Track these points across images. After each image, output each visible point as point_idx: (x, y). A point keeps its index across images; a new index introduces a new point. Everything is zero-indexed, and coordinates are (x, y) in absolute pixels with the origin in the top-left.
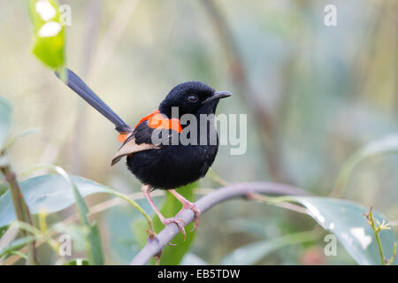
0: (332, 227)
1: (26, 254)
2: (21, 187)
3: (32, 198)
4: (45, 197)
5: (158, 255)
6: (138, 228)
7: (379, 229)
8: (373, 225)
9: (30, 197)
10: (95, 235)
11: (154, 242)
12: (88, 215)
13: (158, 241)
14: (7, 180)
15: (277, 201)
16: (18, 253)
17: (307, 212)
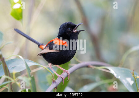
0: (119, 77)
1: (8, 87)
2: (6, 63)
3: (10, 67)
4: (15, 67)
5: (56, 88)
6: (49, 78)
7: (136, 78)
8: (134, 77)
9: (9, 66)
10: (33, 80)
11: (55, 83)
12: (30, 73)
13: (56, 83)
14: (1, 60)
15: (99, 68)
16: (5, 86)
17: (110, 72)
